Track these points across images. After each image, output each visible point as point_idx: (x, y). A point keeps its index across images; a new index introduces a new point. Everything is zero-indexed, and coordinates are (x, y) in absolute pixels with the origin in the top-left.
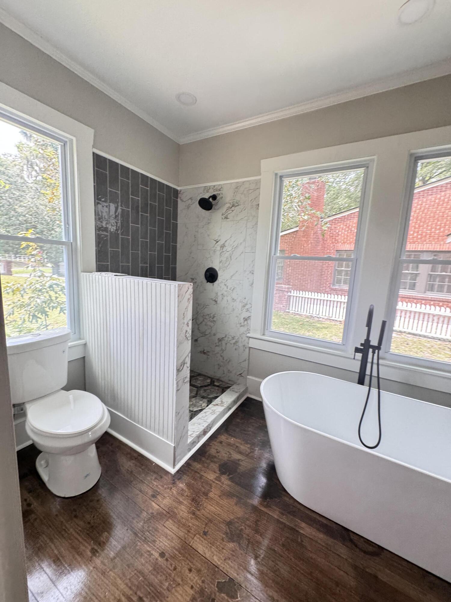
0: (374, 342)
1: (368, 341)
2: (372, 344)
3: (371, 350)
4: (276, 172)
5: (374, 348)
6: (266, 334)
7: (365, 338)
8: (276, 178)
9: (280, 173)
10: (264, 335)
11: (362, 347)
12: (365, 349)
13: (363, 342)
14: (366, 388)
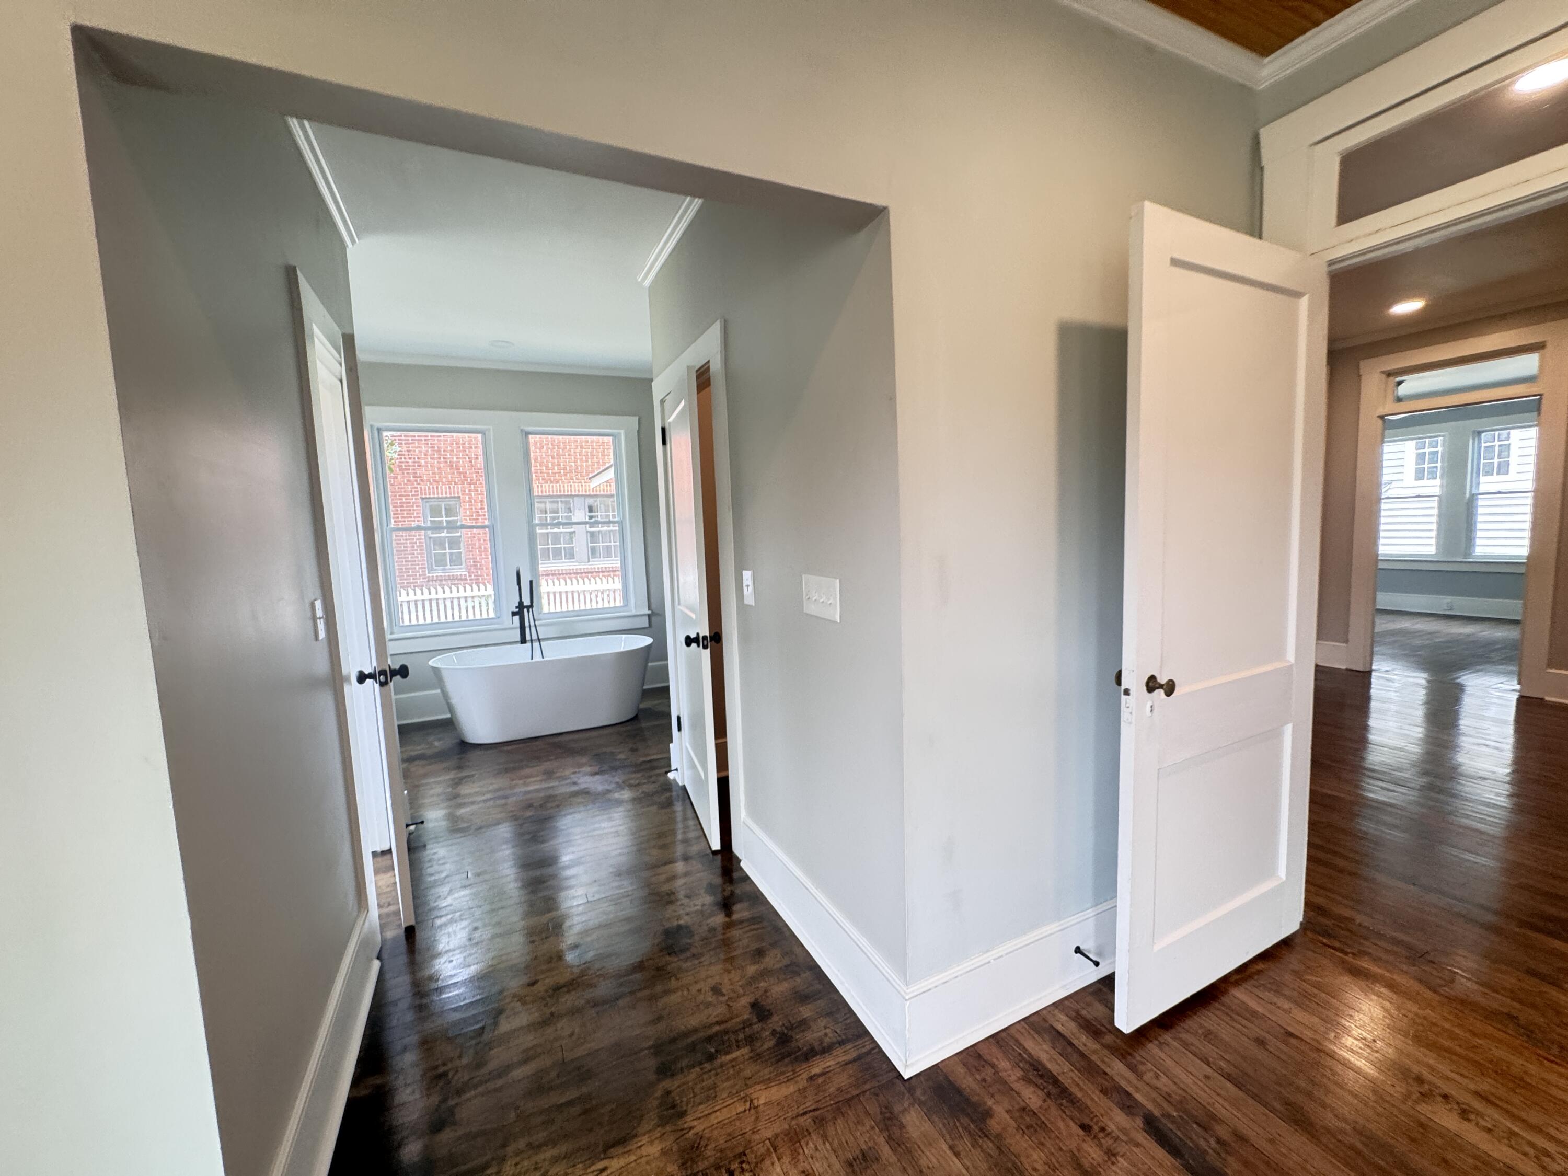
0: (527, 602)
1: (521, 603)
2: (525, 604)
3: (525, 610)
4: (372, 423)
5: (528, 607)
6: (395, 632)
7: (519, 600)
8: (372, 430)
9: (377, 425)
10: (392, 634)
12: (520, 610)
13: (517, 605)
14: (528, 645)
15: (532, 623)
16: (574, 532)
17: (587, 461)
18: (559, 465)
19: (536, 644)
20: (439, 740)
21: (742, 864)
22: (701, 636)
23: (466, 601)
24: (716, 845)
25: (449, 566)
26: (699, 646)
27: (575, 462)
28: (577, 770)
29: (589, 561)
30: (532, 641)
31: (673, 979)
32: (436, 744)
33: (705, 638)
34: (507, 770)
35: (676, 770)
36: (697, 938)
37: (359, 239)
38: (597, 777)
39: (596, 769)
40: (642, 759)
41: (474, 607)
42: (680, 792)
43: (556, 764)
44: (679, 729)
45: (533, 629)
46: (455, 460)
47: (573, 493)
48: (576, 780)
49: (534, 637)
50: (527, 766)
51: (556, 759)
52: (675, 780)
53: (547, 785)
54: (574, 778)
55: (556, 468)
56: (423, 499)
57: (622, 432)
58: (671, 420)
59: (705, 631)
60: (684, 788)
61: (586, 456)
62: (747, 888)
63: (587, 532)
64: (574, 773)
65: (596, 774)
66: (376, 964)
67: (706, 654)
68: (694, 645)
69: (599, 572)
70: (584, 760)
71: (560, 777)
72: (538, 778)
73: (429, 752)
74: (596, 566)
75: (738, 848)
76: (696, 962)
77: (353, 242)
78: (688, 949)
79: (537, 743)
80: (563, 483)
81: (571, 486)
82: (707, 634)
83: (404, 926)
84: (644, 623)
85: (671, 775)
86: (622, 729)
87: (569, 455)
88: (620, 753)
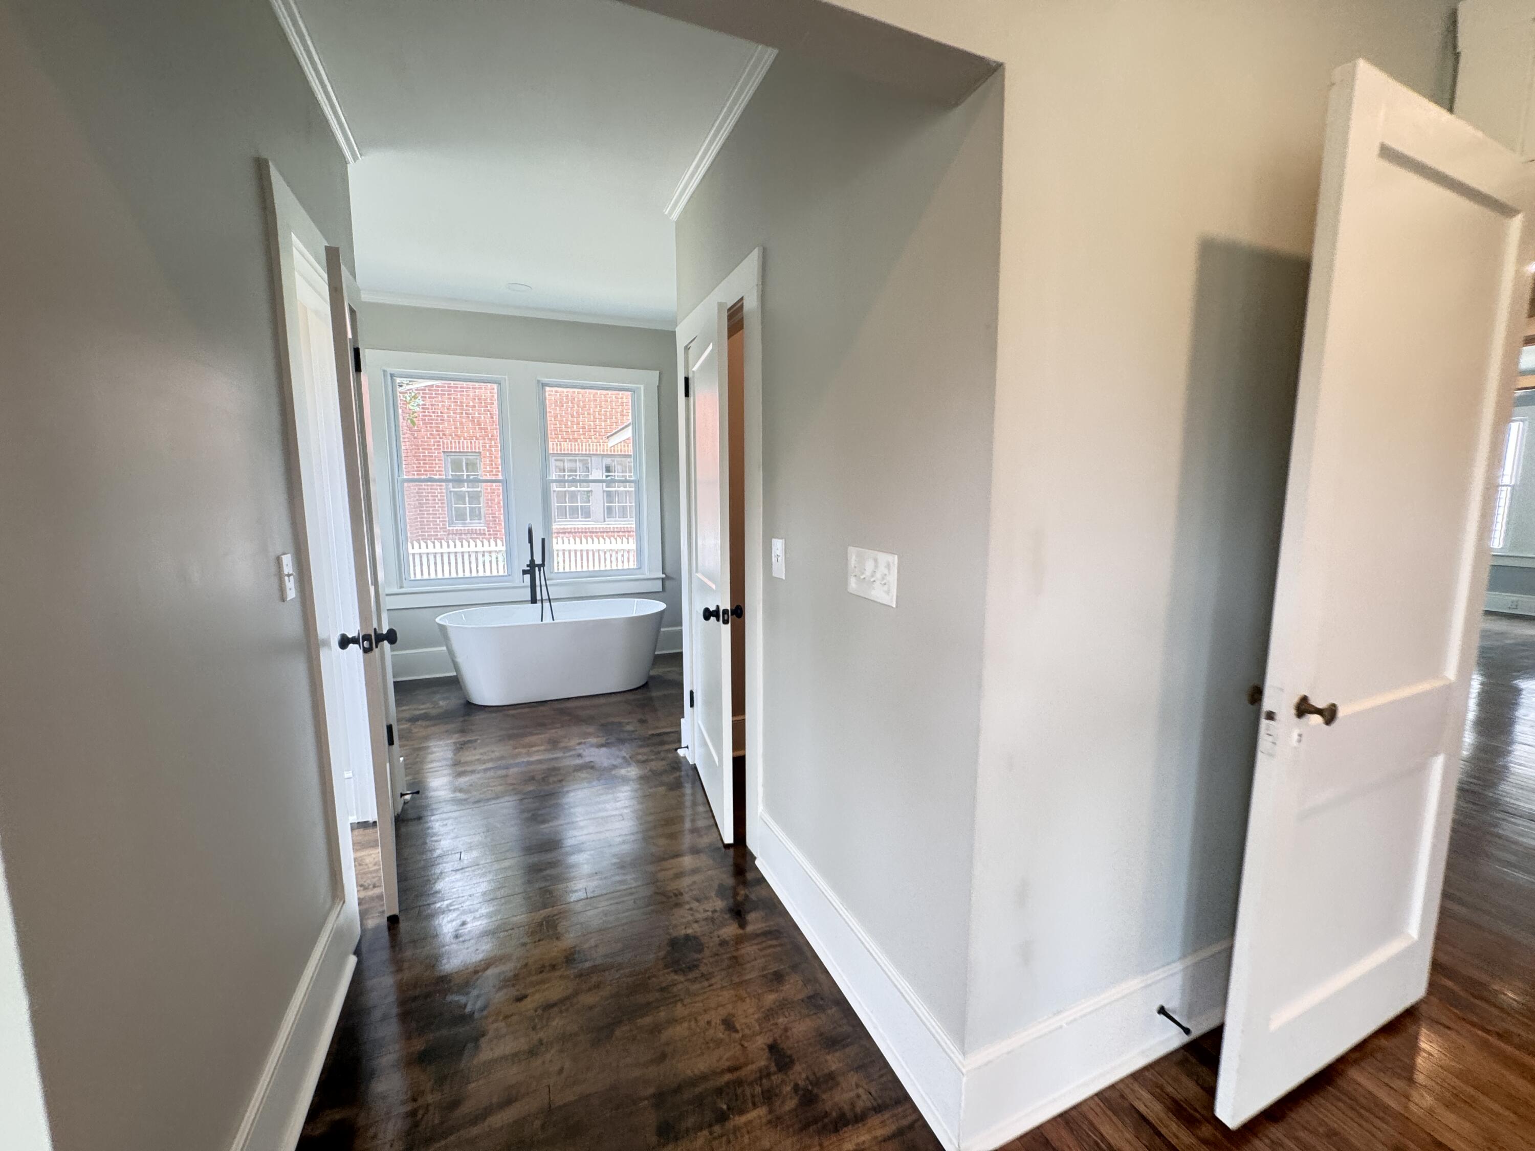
0: (538, 561)
1: (532, 561)
2: (536, 563)
3: (537, 569)
4: (384, 368)
5: (540, 566)
6: (404, 586)
7: (530, 558)
8: (385, 375)
9: (390, 370)
10: (401, 587)
11: (529, 568)
12: (531, 569)
13: (528, 563)
14: (539, 604)
15: (543, 583)
16: (591, 491)
17: (606, 421)
18: (578, 424)
19: (546, 605)
20: (444, 699)
21: (757, 862)
22: (721, 609)
23: (483, 556)
24: (729, 838)
25: (468, 521)
26: (718, 620)
27: (594, 421)
28: (583, 741)
29: (605, 521)
30: (542, 600)
31: (679, 1005)
32: (441, 703)
33: (725, 612)
34: (510, 737)
35: (687, 747)
36: (707, 952)
37: (361, 155)
38: (604, 750)
39: (602, 740)
40: (650, 732)
41: (491, 562)
42: (691, 772)
43: (561, 732)
44: (692, 705)
45: (544, 589)
46: (477, 415)
47: (591, 453)
48: (581, 752)
49: (545, 597)
50: (532, 734)
51: (562, 726)
52: (685, 758)
53: (551, 756)
54: (580, 749)
55: (575, 426)
56: (444, 452)
57: (642, 386)
58: (695, 369)
59: (725, 604)
60: (695, 768)
61: (605, 415)
62: (764, 893)
63: (604, 491)
64: (580, 744)
65: (602, 746)
66: (352, 960)
67: (726, 630)
68: (713, 619)
69: (614, 532)
70: (591, 729)
71: (566, 748)
72: (542, 748)
73: (434, 712)
74: (612, 526)
75: (752, 843)
76: (706, 984)
77: (355, 158)
78: (696, 966)
79: (542, 708)
80: (582, 441)
81: (589, 445)
82: (729, 608)
83: (387, 914)
84: (658, 586)
85: (681, 752)
86: (630, 697)
87: (589, 414)
88: (628, 723)
